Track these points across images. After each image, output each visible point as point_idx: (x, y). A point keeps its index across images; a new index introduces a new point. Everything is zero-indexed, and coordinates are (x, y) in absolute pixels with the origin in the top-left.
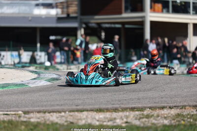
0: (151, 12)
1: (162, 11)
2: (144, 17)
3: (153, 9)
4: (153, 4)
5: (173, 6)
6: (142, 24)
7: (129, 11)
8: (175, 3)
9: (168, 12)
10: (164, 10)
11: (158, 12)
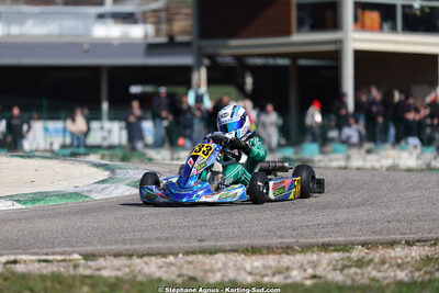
0: (355, 30)
1: (381, 29)
2: (340, 42)
3: (359, 23)
4: (359, 11)
5: (405, 16)
6: (336, 56)
7: (307, 27)
8: (408, 10)
9: (394, 29)
10: (386, 26)
11: (371, 29)
